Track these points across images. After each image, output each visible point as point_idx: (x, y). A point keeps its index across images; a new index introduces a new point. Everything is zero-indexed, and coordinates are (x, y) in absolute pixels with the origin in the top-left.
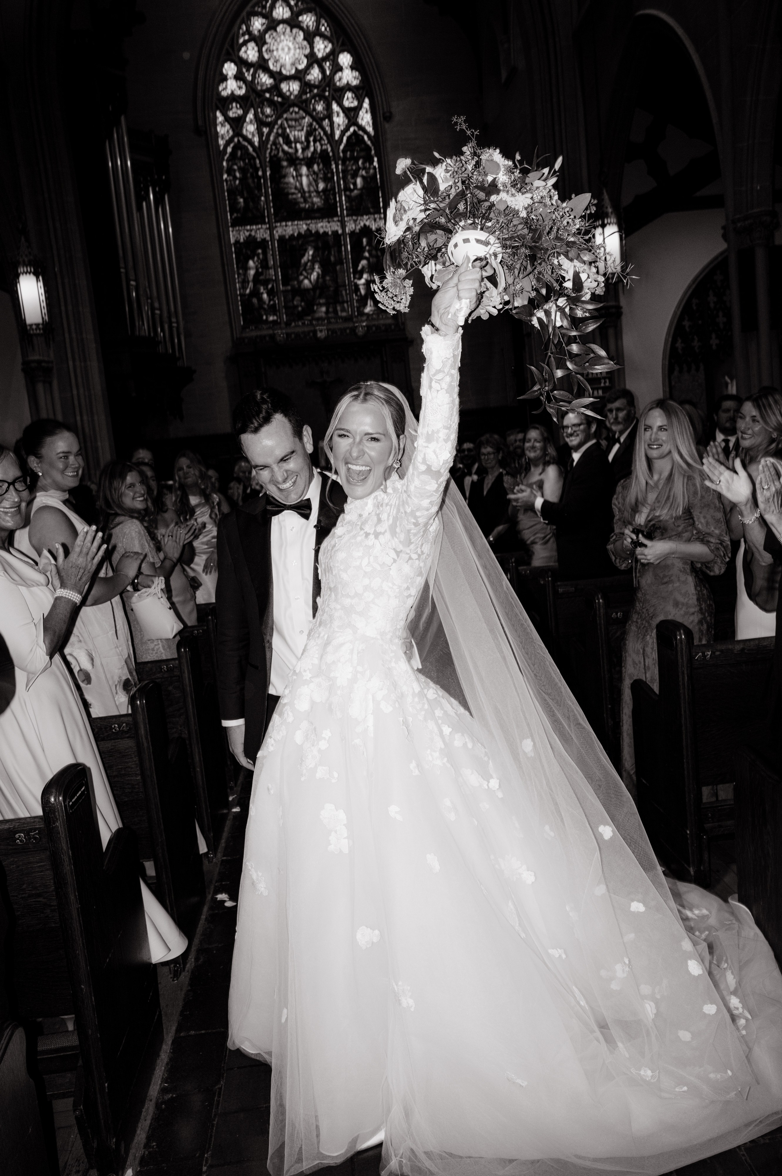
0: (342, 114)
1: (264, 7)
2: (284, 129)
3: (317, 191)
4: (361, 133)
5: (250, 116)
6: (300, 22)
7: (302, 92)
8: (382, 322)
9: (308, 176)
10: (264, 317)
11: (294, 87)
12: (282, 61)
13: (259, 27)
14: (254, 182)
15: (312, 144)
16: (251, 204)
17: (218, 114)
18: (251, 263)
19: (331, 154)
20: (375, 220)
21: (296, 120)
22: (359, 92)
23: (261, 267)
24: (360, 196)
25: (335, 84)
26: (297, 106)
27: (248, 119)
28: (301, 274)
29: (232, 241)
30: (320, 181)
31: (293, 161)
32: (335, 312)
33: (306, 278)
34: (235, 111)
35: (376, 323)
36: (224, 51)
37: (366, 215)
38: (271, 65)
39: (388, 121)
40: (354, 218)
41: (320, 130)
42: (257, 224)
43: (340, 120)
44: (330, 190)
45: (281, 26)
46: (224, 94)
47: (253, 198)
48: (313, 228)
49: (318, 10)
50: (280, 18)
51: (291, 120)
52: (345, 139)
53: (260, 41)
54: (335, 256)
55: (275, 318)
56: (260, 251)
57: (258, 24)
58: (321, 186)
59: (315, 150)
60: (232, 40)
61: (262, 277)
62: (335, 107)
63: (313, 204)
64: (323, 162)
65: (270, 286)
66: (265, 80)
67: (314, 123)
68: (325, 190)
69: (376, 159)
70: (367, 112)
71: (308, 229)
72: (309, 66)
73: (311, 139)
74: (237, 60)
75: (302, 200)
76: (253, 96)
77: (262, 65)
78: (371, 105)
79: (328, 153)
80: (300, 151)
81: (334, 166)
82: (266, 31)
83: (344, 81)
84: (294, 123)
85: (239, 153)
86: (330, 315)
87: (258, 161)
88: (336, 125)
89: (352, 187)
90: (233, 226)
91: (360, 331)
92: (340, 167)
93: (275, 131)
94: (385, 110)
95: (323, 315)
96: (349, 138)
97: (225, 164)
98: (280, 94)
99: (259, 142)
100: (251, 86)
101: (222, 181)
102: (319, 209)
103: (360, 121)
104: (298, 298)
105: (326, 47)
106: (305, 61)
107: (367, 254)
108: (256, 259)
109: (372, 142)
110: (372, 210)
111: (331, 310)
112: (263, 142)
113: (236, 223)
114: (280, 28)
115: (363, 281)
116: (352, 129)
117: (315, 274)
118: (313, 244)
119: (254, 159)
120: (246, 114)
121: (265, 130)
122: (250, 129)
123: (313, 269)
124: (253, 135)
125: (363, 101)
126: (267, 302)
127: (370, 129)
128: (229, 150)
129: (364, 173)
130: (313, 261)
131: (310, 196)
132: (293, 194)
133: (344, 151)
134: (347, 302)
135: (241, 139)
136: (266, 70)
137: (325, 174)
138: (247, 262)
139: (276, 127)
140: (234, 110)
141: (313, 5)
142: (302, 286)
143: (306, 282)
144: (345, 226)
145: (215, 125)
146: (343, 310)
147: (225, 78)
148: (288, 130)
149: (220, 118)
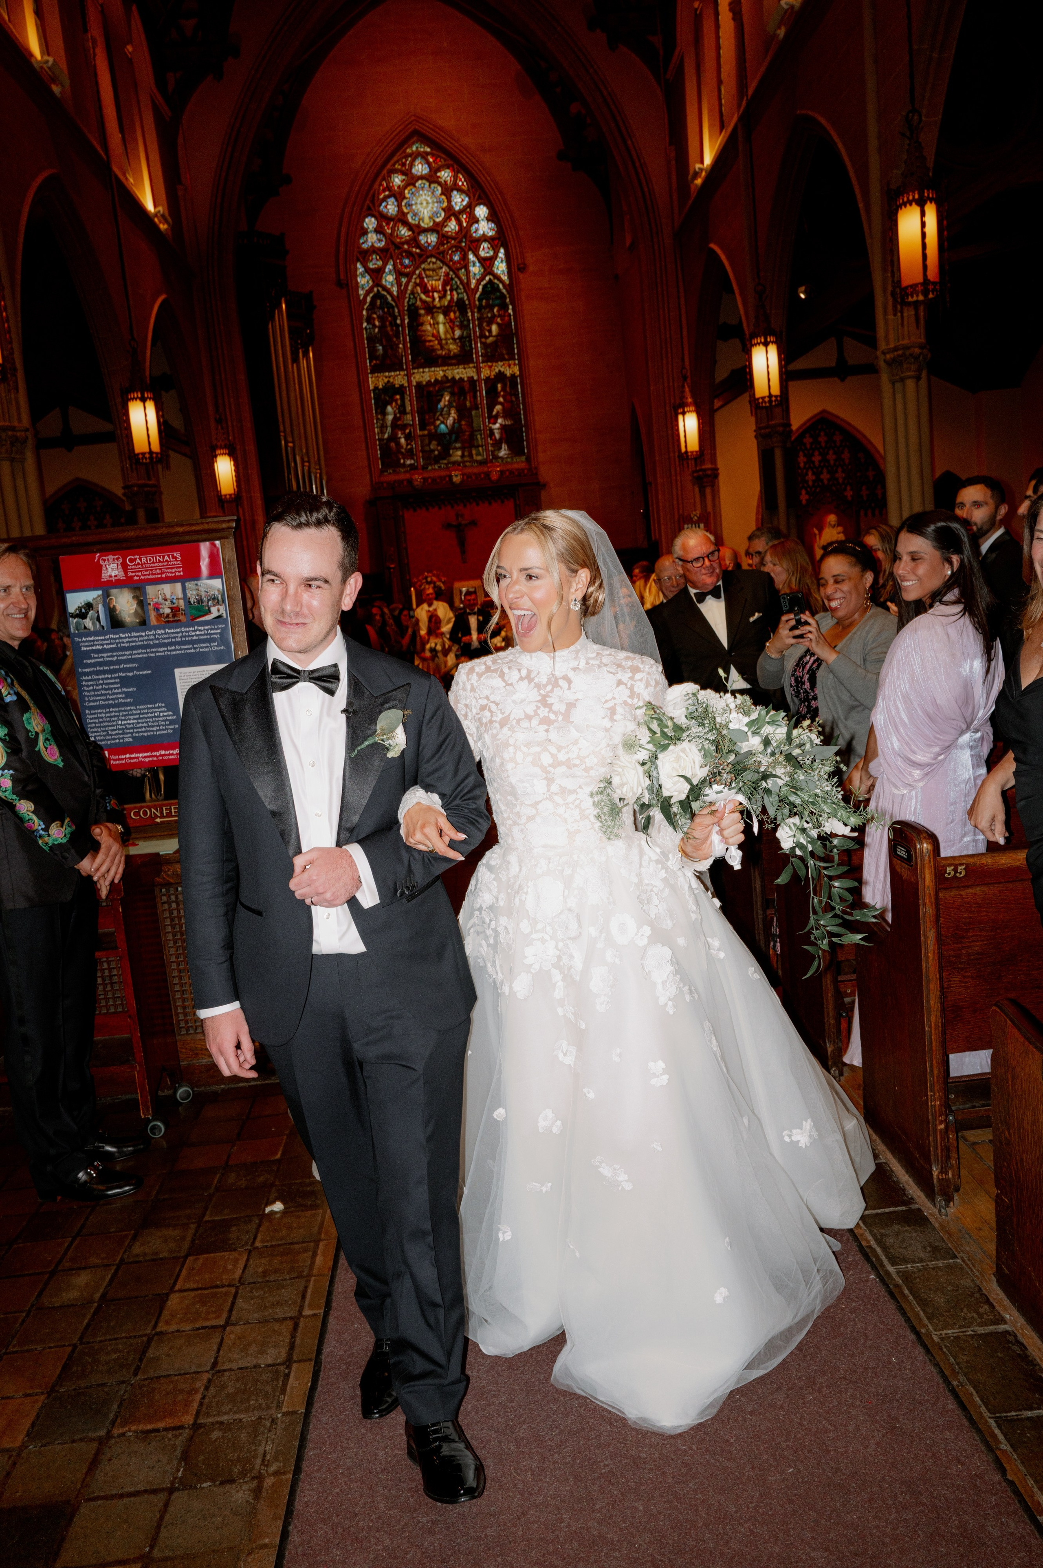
0: (478, 264)
1: (404, 165)
2: (421, 278)
3: (454, 339)
4: (496, 281)
5: (389, 267)
6: (439, 177)
7: (440, 243)
8: (515, 466)
9: (444, 324)
10: (402, 461)
11: (433, 238)
12: (421, 215)
13: (399, 183)
14: (392, 330)
15: (449, 292)
16: (390, 351)
17: (359, 265)
18: (389, 409)
19: (467, 302)
20: (509, 366)
21: (433, 270)
22: (495, 242)
23: (399, 413)
24: (495, 343)
25: (471, 236)
26: (435, 257)
27: (387, 270)
28: (438, 419)
29: (371, 387)
30: (456, 328)
31: (430, 309)
32: (471, 455)
33: (442, 422)
34: (375, 263)
35: (509, 467)
36: (365, 207)
37: (501, 361)
38: (409, 217)
39: (522, 272)
40: (490, 364)
41: (456, 279)
42: (395, 371)
43: (476, 269)
44: (466, 338)
45: (420, 182)
46: (365, 246)
47: (391, 347)
48: (449, 374)
49: (455, 166)
50: (419, 174)
51: (429, 270)
52: (481, 287)
53: (399, 196)
54: (470, 402)
55: (412, 462)
56: (398, 397)
57: (397, 180)
58: (458, 333)
59: (452, 298)
60: (374, 196)
61: (399, 423)
62: (471, 257)
63: (449, 351)
64: (458, 310)
65: (407, 431)
66: (404, 232)
67: (451, 273)
68: (461, 338)
69: (510, 307)
70: (502, 261)
71: (445, 375)
72: (447, 219)
73: (448, 288)
74: (377, 214)
75: (438, 347)
76: (392, 248)
77: (401, 218)
78: (507, 254)
79: (464, 302)
80: (437, 300)
81: (470, 314)
82: (405, 187)
83: (481, 232)
84: (431, 273)
85: (378, 302)
86: (466, 459)
87: (396, 310)
88: (472, 275)
89: (487, 334)
90: (372, 372)
91: (494, 476)
92: (476, 315)
93: (413, 280)
94: (520, 261)
95: (459, 459)
96: (485, 286)
97: (364, 313)
98: (418, 245)
99: (398, 291)
100: (390, 239)
101: (362, 329)
102: (455, 356)
103: (496, 271)
104: (434, 442)
105: (463, 200)
106: (443, 214)
107: (501, 399)
108: (394, 404)
109: (507, 290)
110: (506, 357)
111: (466, 453)
112: (402, 291)
113: (375, 370)
114: (419, 183)
115: (497, 426)
116: (487, 278)
117: (451, 418)
118: (449, 390)
119: (393, 307)
120: (385, 264)
121: (404, 280)
122: (389, 279)
123: (449, 414)
124: (392, 285)
125: (498, 251)
126: (405, 446)
127: (505, 278)
128: (369, 299)
129: (499, 320)
130: (450, 406)
131: (447, 343)
132: (430, 341)
133: (480, 300)
134: (482, 446)
135: (380, 289)
136: (406, 223)
137: (461, 322)
138: (385, 408)
139: (414, 277)
140: (374, 261)
141: (451, 162)
142: (439, 431)
143: (443, 426)
144: (481, 372)
145: (356, 276)
146: (478, 454)
147: (365, 232)
148: (426, 280)
149: (361, 269)
